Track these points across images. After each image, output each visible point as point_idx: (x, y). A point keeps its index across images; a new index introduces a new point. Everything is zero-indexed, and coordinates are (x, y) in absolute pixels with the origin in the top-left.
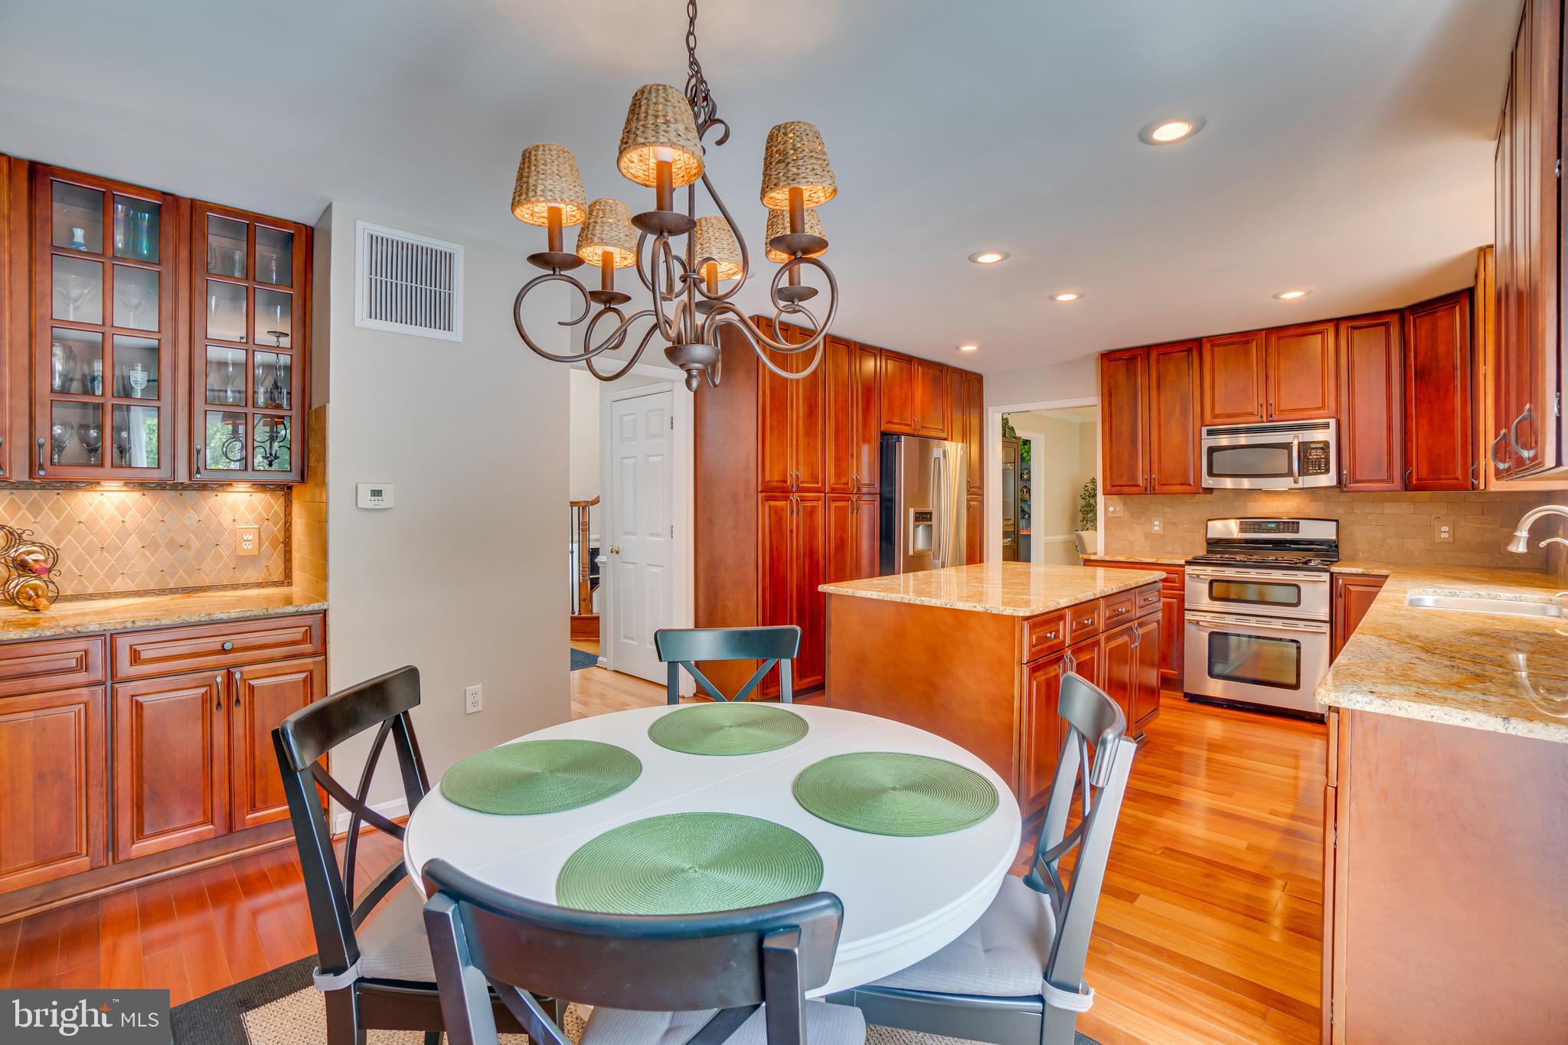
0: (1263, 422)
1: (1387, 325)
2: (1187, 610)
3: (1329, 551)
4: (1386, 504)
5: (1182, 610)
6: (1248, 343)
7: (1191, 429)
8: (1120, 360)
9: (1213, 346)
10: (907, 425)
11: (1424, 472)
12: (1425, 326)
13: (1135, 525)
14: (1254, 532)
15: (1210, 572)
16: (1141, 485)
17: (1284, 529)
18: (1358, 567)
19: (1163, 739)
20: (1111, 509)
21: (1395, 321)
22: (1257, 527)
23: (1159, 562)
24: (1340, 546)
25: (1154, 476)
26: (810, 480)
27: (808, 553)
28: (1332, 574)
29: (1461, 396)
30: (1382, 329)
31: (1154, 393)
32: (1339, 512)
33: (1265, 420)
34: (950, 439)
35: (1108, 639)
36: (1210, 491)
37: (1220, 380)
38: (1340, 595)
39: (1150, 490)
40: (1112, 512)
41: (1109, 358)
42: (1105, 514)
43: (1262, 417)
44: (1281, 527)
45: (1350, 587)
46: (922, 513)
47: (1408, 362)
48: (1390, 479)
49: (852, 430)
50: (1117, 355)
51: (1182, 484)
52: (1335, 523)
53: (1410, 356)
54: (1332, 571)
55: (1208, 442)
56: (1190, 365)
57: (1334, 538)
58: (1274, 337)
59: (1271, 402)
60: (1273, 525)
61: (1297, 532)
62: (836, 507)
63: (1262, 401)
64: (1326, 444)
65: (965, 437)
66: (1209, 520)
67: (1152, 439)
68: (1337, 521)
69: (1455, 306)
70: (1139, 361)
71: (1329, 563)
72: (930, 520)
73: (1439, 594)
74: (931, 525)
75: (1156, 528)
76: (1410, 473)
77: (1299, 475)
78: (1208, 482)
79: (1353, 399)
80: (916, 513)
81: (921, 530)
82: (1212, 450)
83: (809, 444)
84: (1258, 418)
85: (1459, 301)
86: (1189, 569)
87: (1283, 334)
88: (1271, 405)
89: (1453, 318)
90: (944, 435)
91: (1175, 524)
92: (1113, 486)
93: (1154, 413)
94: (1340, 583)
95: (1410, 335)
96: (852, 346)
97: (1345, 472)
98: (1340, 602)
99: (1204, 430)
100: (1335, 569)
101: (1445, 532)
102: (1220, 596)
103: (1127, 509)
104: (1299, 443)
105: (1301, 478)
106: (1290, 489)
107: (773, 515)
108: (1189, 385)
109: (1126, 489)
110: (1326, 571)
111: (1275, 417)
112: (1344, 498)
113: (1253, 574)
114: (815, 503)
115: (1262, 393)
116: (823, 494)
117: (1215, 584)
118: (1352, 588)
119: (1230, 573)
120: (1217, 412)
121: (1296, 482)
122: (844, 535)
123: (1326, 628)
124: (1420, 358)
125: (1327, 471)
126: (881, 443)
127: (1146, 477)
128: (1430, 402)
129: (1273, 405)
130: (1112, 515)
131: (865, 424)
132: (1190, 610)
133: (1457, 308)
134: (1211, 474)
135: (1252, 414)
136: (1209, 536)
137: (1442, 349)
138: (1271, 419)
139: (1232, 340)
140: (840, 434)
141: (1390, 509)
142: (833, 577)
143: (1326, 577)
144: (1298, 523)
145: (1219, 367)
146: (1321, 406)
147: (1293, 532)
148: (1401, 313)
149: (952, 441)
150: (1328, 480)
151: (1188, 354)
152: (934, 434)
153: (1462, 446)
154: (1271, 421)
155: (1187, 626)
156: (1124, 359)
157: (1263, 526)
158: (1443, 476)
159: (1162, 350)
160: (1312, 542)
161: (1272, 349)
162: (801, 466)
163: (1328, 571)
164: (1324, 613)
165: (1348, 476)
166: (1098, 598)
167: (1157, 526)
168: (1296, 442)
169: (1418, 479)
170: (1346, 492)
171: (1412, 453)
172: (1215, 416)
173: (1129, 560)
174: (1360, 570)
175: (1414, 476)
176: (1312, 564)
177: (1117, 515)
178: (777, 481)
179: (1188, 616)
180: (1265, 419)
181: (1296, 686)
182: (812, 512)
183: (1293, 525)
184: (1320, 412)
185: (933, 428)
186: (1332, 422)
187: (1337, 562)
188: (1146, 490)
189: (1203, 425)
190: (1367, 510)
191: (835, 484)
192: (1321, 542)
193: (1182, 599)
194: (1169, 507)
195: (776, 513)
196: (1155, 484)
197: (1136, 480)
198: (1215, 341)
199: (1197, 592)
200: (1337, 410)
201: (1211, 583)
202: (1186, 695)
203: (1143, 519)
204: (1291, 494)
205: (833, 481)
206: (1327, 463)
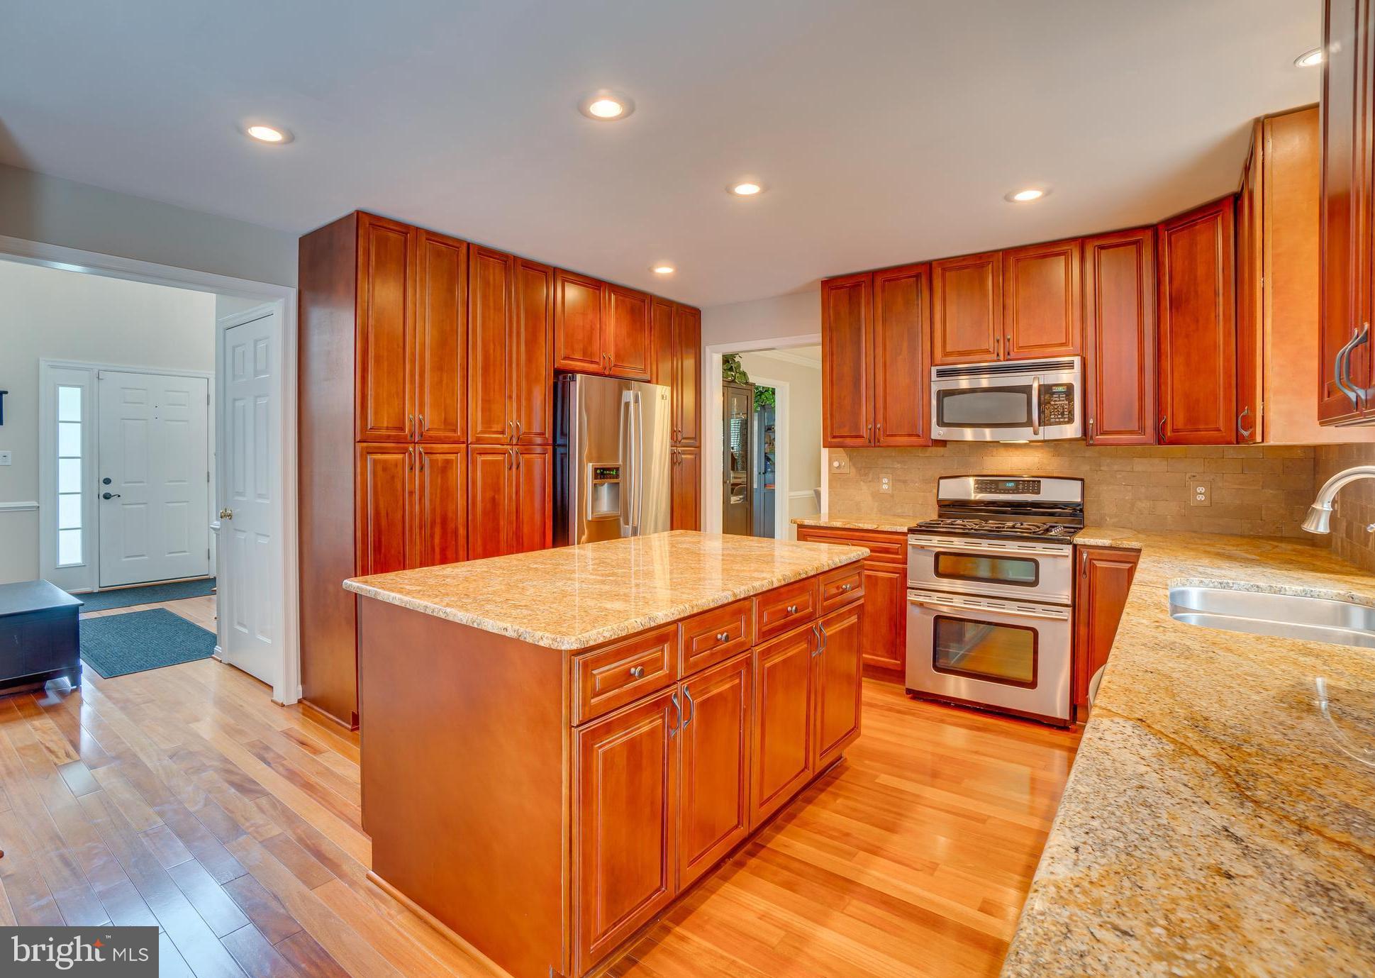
0: (999, 360)
1: (1138, 243)
2: (910, 588)
3: (1075, 515)
4: (1136, 460)
5: (905, 588)
6: (983, 267)
7: (920, 369)
8: (841, 288)
9: (944, 270)
10: (592, 362)
11: (1180, 422)
12: (1181, 241)
13: (862, 483)
14: (991, 492)
15: (936, 543)
16: (865, 436)
17: (1023, 489)
18: (1103, 537)
19: (867, 762)
20: (836, 464)
21: (1147, 238)
22: (993, 486)
23: (879, 529)
24: (1084, 510)
25: (878, 426)
26: (442, 427)
27: (438, 520)
28: (1075, 546)
29: (1224, 327)
30: (1133, 248)
31: (879, 328)
32: (1084, 470)
33: (1002, 359)
34: (654, 380)
35: (766, 653)
36: (943, 443)
37: (951, 309)
38: (1085, 573)
39: (874, 442)
40: (837, 468)
41: (830, 285)
42: (830, 470)
43: (998, 355)
44: (1021, 487)
45: (1095, 562)
46: (604, 469)
47: (1162, 290)
48: (1142, 429)
49: (511, 365)
50: (839, 283)
51: (910, 435)
52: (1080, 482)
53: (1165, 281)
54: (1075, 542)
55: (937, 385)
56: (919, 292)
57: (1079, 500)
58: (1011, 260)
59: (1009, 337)
60: (1011, 485)
61: (1038, 493)
62: (484, 462)
63: (999, 336)
64: (1070, 388)
65: (675, 381)
66: (941, 478)
67: (877, 381)
68: (1082, 480)
69: (1216, 217)
70: (863, 289)
71: (1072, 530)
72: (617, 476)
73: (1207, 586)
74: (618, 483)
75: (885, 487)
76: (1164, 423)
77: (1039, 425)
78: (938, 432)
79: (1101, 333)
80: (596, 469)
81: (605, 490)
82: (943, 394)
83: (441, 381)
84: (994, 357)
85: (1221, 210)
86: (912, 540)
87: (1022, 255)
88: (1009, 340)
89: (1214, 231)
90: (647, 377)
91: (905, 482)
92: (834, 437)
93: (880, 351)
94: (1085, 557)
95: (1164, 255)
96: (511, 262)
97: (1091, 422)
98: (1084, 582)
99: (934, 370)
100: (1079, 540)
101: (1200, 494)
102: (949, 571)
103: (854, 465)
104: (1040, 386)
105: (1041, 428)
106: (1031, 441)
107: (380, 472)
108: (918, 317)
109: (848, 441)
110: (1069, 543)
111: (1012, 355)
112: (1090, 452)
113: (985, 546)
114: (452, 457)
115: (999, 327)
116: (465, 445)
117: (941, 557)
118: (1098, 564)
119: (958, 544)
120: (949, 349)
121: (1036, 433)
122: (496, 496)
123: (1067, 614)
124: (1176, 284)
125: (1071, 420)
126: (555, 385)
127: (870, 427)
128: (1187, 336)
129: (1011, 340)
130: (838, 471)
131: (530, 359)
132: (913, 589)
133: (1219, 219)
134: (941, 423)
135: (987, 351)
136: (941, 497)
137: (1201, 271)
138: (1009, 357)
139: (964, 263)
140: (492, 370)
141: (1140, 465)
142: (479, 550)
143: (1068, 550)
144: (1039, 481)
145: (952, 296)
146: (1064, 341)
147: (1033, 493)
148: (1154, 230)
149: (657, 383)
150: (1072, 430)
151: (917, 281)
152: (631, 375)
153: (1225, 389)
154: (1008, 360)
155: (909, 608)
156: (847, 287)
157: (1001, 486)
158: (1202, 427)
159: (889, 276)
160: (1055, 505)
161: (1011, 274)
162: (427, 410)
163: (1071, 543)
164: (1065, 596)
165: (1094, 427)
166: (750, 597)
167: (885, 484)
168: (1036, 385)
169: (1174, 431)
170: (1092, 445)
171: (1166, 398)
172: (946, 354)
173: (846, 527)
174: (1107, 542)
175: (1169, 427)
176: (1053, 533)
177: (842, 471)
178: (387, 428)
179: (911, 596)
180: (1001, 357)
181: (1033, 685)
182: (446, 467)
183: (1033, 485)
184: (1063, 349)
185: (632, 369)
186: (1077, 361)
187: (1081, 529)
188: (870, 442)
189: (932, 364)
190: (1116, 467)
191: (483, 432)
192: (1065, 505)
193: (904, 574)
194: (898, 462)
195: (385, 469)
196: (879, 435)
197: (859, 430)
198: (949, 265)
199: (920, 565)
200: (1083, 346)
201: (937, 555)
202: (909, 691)
203: (871, 476)
204: (1031, 447)
205: (479, 429)
206: (1071, 412)
